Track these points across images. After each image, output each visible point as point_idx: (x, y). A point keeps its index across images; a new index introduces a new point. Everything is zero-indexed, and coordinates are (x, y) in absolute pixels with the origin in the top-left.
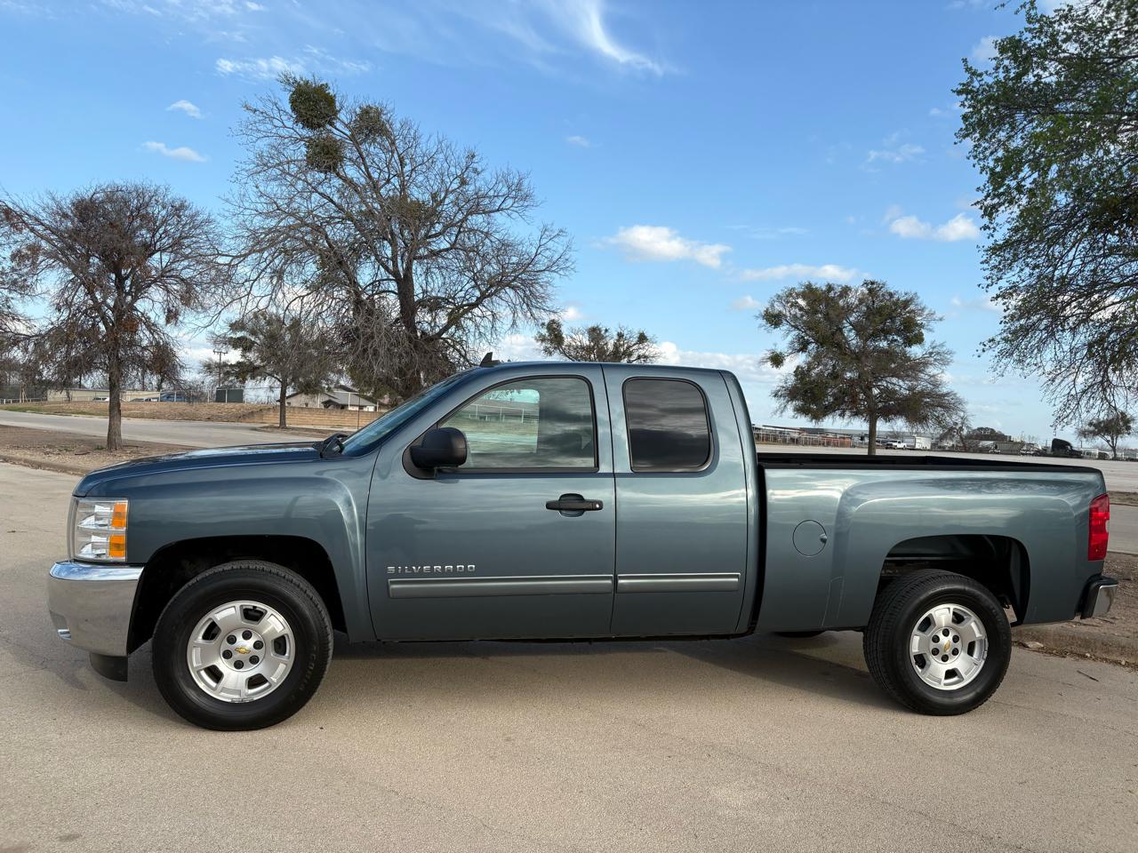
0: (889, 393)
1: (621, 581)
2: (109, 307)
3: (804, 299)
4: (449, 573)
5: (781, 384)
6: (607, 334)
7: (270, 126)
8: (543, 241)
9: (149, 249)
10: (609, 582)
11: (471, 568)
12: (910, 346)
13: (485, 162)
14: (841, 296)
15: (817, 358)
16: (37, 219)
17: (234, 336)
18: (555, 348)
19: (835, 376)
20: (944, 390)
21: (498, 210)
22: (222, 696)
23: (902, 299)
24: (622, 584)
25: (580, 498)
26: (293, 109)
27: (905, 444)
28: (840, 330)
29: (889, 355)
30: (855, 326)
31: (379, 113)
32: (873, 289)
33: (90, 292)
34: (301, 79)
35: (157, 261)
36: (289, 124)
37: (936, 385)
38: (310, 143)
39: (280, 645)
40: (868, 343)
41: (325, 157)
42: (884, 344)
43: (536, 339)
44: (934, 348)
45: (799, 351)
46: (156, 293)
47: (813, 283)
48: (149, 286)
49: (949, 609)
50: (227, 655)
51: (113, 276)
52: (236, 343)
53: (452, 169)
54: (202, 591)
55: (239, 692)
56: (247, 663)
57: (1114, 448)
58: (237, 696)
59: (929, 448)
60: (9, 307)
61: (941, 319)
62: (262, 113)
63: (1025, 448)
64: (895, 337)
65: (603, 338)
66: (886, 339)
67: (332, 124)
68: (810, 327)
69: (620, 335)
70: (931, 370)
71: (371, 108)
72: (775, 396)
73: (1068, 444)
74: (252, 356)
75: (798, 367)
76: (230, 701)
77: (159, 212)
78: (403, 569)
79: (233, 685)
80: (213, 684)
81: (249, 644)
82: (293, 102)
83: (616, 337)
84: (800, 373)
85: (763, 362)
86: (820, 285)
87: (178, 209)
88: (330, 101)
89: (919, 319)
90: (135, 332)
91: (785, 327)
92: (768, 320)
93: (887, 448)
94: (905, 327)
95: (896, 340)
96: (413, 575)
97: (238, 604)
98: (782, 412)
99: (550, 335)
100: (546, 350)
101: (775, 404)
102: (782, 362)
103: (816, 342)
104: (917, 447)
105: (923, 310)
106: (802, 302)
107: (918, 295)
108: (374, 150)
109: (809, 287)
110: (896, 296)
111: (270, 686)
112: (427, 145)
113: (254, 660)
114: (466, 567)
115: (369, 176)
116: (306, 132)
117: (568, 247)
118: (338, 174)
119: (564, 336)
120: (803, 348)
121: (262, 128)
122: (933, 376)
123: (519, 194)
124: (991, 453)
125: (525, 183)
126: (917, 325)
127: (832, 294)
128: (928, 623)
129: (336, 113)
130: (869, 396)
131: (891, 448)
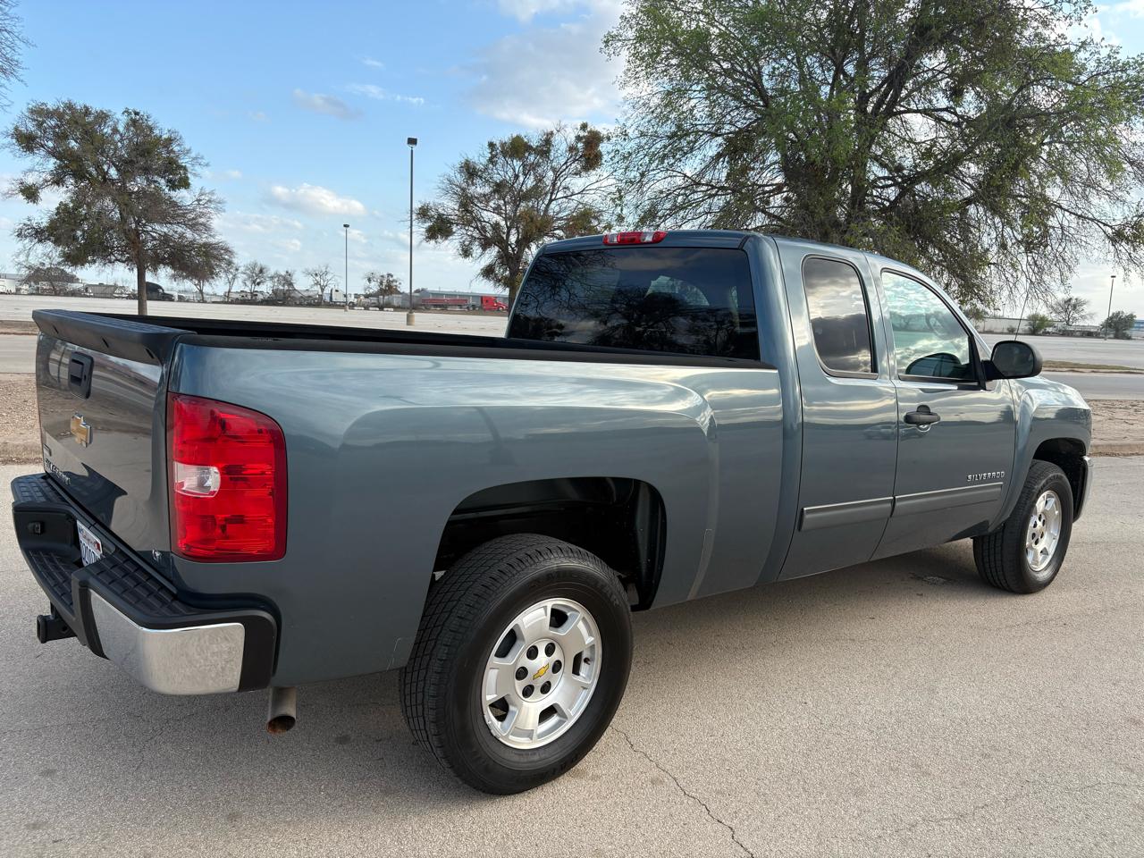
3: (55, 119)
12: (175, 190)
15: (81, 195)
23: (165, 136)
44: (202, 195)
45: (55, 184)
57: (201, 291)
61: (207, 165)
63: (117, 291)
64: (156, 178)
73: (161, 288)
75: (60, 204)
84: (63, 211)
91: (40, 153)
92: (17, 141)
94: (167, 168)
95: (156, 181)
102: (37, 196)
103: (74, 176)
105: (188, 152)
109: (70, 106)
110: (157, 133)
120: (58, 181)
126: (181, 167)
130: (136, 242)
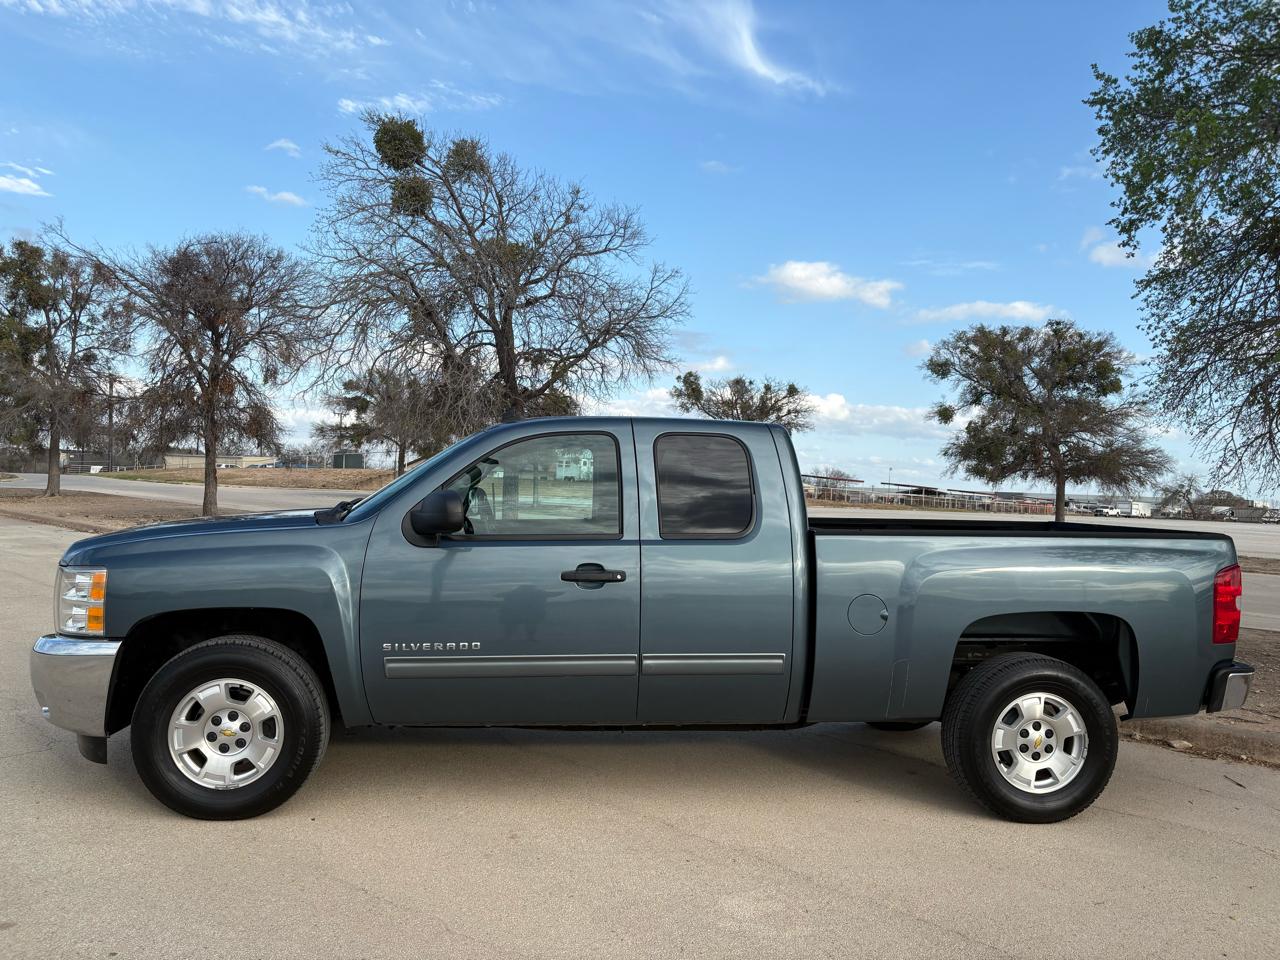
0: (1080, 451)
1: (646, 662)
2: (205, 367)
3: (976, 344)
4: (451, 652)
5: (952, 441)
6: (753, 386)
7: (352, 169)
8: (656, 284)
9: (246, 304)
10: (633, 662)
11: (476, 646)
12: (1105, 395)
13: (591, 197)
14: (1020, 339)
15: (993, 412)
16: (131, 275)
17: (348, 396)
18: (693, 404)
19: (1014, 431)
20: (1147, 446)
21: (605, 251)
22: (205, 782)
23: (1094, 341)
24: (648, 665)
25: (600, 568)
26: (379, 148)
27: (1119, 511)
28: (1020, 378)
29: (1080, 406)
30: (1037, 373)
31: (474, 146)
32: (1058, 330)
33: (186, 351)
34: (386, 116)
35: (256, 316)
36: (374, 165)
37: (1138, 441)
38: (397, 185)
39: (268, 726)
40: (1055, 392)
41: (412, 199)
42: (1073, 393)
43: (671, 394)
44: (1135, 396)
45: (971, 404)
46: (253, 351)
47: (985, 325)
48: (247, 344)
49: (1040, 698)
50: (212, 737)
51: (210, 333)
52: (349, 404)
53: (556, 206)
54: (182, 668)
55: (223, 778)
56: (233, 746)
58: (221, 783)
59: (1148, 514)
60: (109, 368)
62: (344, 154)
63: (1267, 515)
64: (1087, 385)
65: (747, 391)
66: (1076, 387)
67: (419, 163)
68: (985, 375)
69: (768, 388)
70: (1131, 422)
71: (466, 142)
72: (945, 455)
74: (368, 417)
75: (970, 423)
76: (213, 787)
77: (257, 265)
78: (400, 647)
79: (218, 770)
80: (196, 768)
81: (236, 725)
82: (378, 142)
83: (763, 390)
84: (971, 429)
85: (929, 417)
86: (994, 327)
87: (274, 261)
88: (418, 138)
89: (1116, 364)
90: (231, 393)
91: (954, 376)
92: (933, 371)
93: (1096, 515)
94: (1099, 373)
95: (1088, 389)
96: (411, 652)
97: (223, 682)
98: (953, 473)
99: (687, 389)
100: (683, 406)
101: (945, 463)
102: (951, 417)
103: (992, 393)
104: (1134, 514)
105: (1120, 352)
106: (974, 348)
107: (1115, 335)
108: (467, 190)
109: (981, 330)
110: (1087, 338)
111: (257, 772)
112: (525, 182)
113: (241, 743)
114: (470, 645)
115: (462, 217)
116: (391, 173)
117: (685, 291)
118: (427, 218)
119: (703, 389)
120: (977, 400)
121: (344, 170)
122: (1134, 430)
123: (627, 232)
124: (1227, 521)
125: (635, 218)
126: (1113, 370)
127: (1008, 338)
128: (1015, 714)
129: (423, 150)
130: (1055, 454)
131: (1101, 515)
